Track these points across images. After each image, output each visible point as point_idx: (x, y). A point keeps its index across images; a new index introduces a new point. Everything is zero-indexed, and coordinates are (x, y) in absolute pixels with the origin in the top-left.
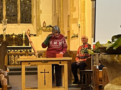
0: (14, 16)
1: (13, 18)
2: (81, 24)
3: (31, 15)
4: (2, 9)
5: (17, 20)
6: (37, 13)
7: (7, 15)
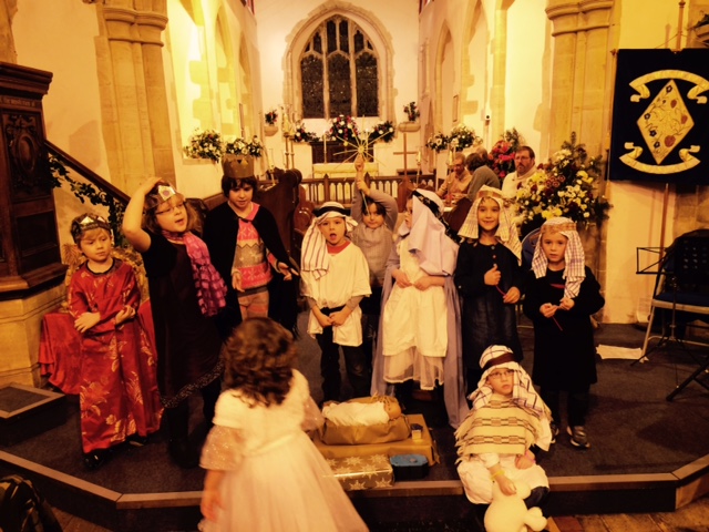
0: (344, 102)
1: (343, 106)
2: (493, 114)
3: (376, 100)
4: (321, 90)
5: (350, 110)
6: (387, 95)
7: (332, 101)
